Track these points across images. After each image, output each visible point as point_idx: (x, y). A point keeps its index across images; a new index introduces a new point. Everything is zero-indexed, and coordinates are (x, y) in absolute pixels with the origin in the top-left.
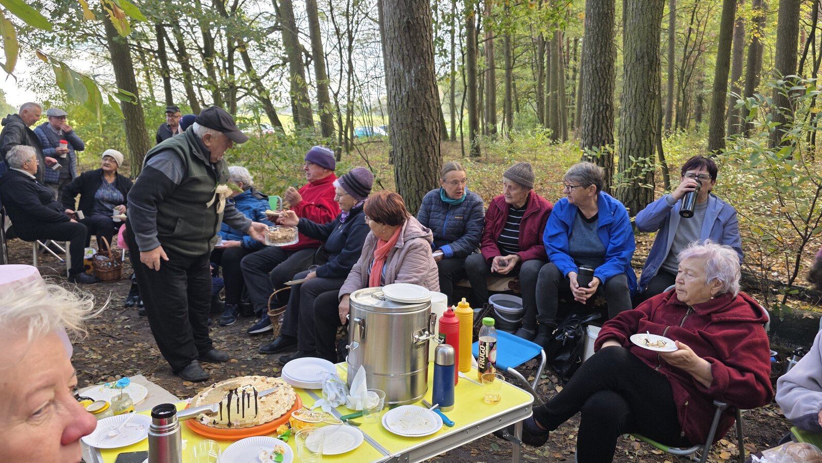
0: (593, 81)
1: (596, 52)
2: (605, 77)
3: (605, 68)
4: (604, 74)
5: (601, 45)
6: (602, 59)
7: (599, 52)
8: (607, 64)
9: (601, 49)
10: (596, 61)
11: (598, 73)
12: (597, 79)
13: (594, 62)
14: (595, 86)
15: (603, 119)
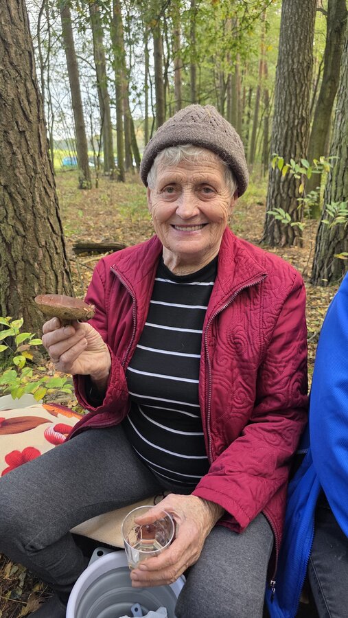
0: (288, 86)
1: (294, 48)
2: (303, 82)
3: (303, 70)
4: (302, 77)
5: (300, 38)
6: (301, 57)
7: (296, 48)
8: (305, 64)
9: (300, 45)
10: (293, 60)
11: (294, 77)
12: (293, 85)
13: (290, 62)
14: (290, 92)
15: (297, 135)
